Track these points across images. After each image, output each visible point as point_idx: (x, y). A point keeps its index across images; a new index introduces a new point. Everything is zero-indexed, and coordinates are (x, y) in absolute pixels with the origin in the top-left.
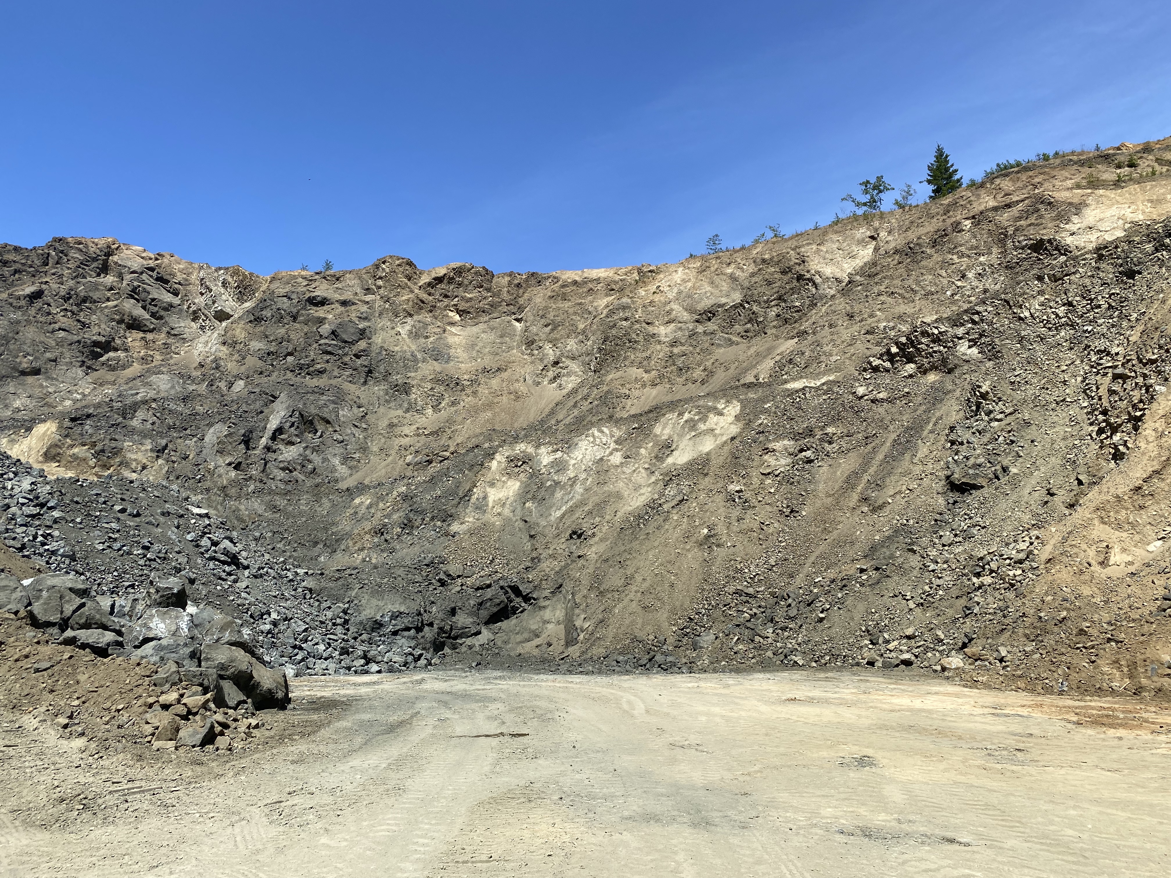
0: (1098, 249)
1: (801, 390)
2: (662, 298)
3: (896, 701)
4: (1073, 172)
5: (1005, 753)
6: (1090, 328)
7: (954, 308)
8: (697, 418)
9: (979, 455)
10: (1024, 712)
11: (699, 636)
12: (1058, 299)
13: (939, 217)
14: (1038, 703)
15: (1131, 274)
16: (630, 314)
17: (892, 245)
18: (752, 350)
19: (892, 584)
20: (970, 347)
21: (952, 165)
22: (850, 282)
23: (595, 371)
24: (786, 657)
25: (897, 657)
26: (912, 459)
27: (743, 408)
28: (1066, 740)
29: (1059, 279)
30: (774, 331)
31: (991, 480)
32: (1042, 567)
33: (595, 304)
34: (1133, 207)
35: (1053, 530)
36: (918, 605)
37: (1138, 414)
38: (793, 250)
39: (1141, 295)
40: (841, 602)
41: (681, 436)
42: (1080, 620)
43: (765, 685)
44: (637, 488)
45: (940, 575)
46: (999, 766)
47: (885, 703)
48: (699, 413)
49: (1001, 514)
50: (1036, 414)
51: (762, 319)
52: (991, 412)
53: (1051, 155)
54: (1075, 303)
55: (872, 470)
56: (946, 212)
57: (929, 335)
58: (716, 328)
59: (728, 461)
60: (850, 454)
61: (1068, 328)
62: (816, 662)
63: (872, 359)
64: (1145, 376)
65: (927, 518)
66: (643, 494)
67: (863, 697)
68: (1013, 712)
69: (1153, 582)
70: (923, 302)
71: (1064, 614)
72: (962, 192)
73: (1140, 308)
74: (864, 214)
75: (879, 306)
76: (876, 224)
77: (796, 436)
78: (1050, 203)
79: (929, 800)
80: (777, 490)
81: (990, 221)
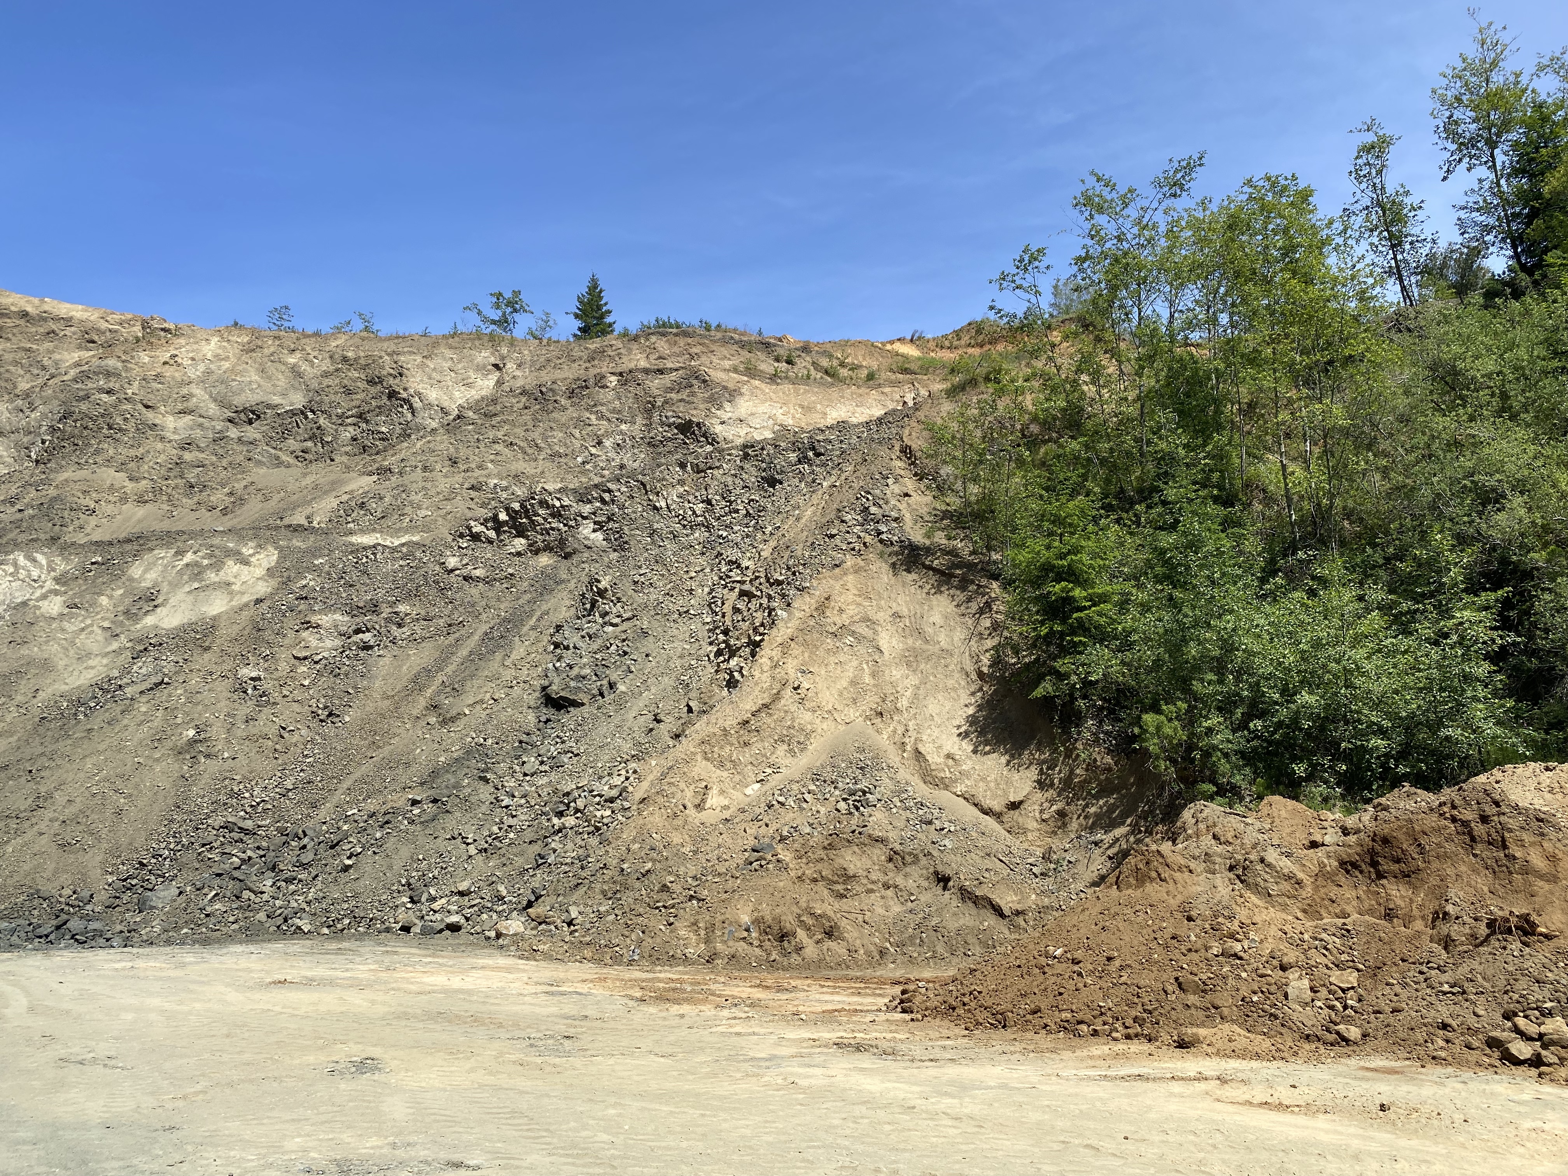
0: (745, 446)
1: (370, 547)
2: (177, 374)
3: (428, 979)
4: (732, 352)
5: (551, 1042)
6: (725, 534)
7: (584, 480)
8: (206, 562)
9: (585, 665)
10: (583, 988)
11: (151, 890)
12: (697, 494)
13: (581, 363)
14: (602, 976)
15: (772, 482)
16: (117, 386)
17: (520, 383)
18: (309, 480)
19: (450, 823)
20: (594, 531)
21: (606, 304)
22: (459, 417)
23: (37, 461)
24: (286, 920)
25: (442, 920)
26: (504, 660)
27: (282, 558)
28: (624, 1021)
29: (702, 471)
30: (345, 459)
31: (594, 696)
32: (634, 807)
33: (57, 356)
34: (785, 408)
35: (654, 763)
36: (480, 851)
37: (758, 638)
38: (388, 355)
39: (779, 508)
40: (379, 844)
41: (175, 586)
42: (665, 873)
43: (243, 963)
44: (83, 656)
45: (514, 813)
46: (539, 1060)
47: (412, 983)
48: (211, 556)
49: (598, 741)
50: (655, 624)
51: (330, 439)
52: (607, 613)
53: (714, 325)
54: (714, 502)
55: (450, 669)
56: (591, 359)
57: (548, 507)
58: (258, 436)
59: (246, 633)
60: (424, 644)
61: (703, 529)
62: (329, 927)
63: (472, 523)
64: (770, 597)
65: (510, 739)
66: (92, 668)
67: (384, 975)
68: (571, 990)
69: (745, 831)
70: (548, 464)
71: (649, 865)
72: (610, 339)
73: (776, 521)
74: (491, 334)
75: (492, 457)
76: (504, 350)
77: (353, 610)
78: (705, 381)
79: (442, 1112)
80: (313, 683)
81: (639, 384)
